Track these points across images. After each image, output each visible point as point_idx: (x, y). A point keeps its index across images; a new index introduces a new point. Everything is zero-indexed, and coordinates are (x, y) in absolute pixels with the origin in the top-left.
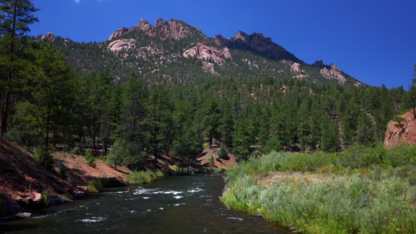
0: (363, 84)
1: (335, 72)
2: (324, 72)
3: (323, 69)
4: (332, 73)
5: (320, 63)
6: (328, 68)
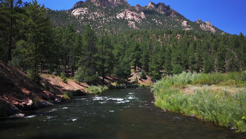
0: (226, 33)
1: (209, 26)
2: (202, 26)
3: (202, 25)
4: (207, 27)
5: (200, 21)
6: (205, 24)
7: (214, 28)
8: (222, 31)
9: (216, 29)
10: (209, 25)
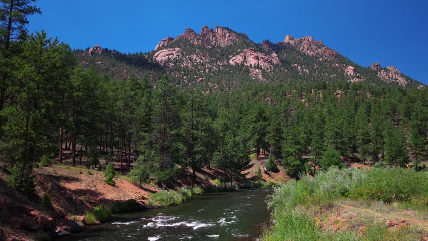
0: (426, 86)
1: (394, 75)
2: (382, 75)
3: (381, 72)
4: (390, 75)
5: (377, 66)
6: (386, 70)
7: (403, 77)
8: (419, 83)
9: (407, 79)
10: (395, 73)
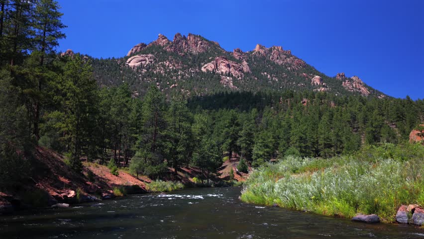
0: (387, 96)
1: (357, 84)
2: (346, 84)
3: (345, 82)
4: (354, 85)
5: (342, 76)
6: (351, 80)
7: (366, 87)
8: (380, 93)
9: (370, 89)
10: (358, 83)
